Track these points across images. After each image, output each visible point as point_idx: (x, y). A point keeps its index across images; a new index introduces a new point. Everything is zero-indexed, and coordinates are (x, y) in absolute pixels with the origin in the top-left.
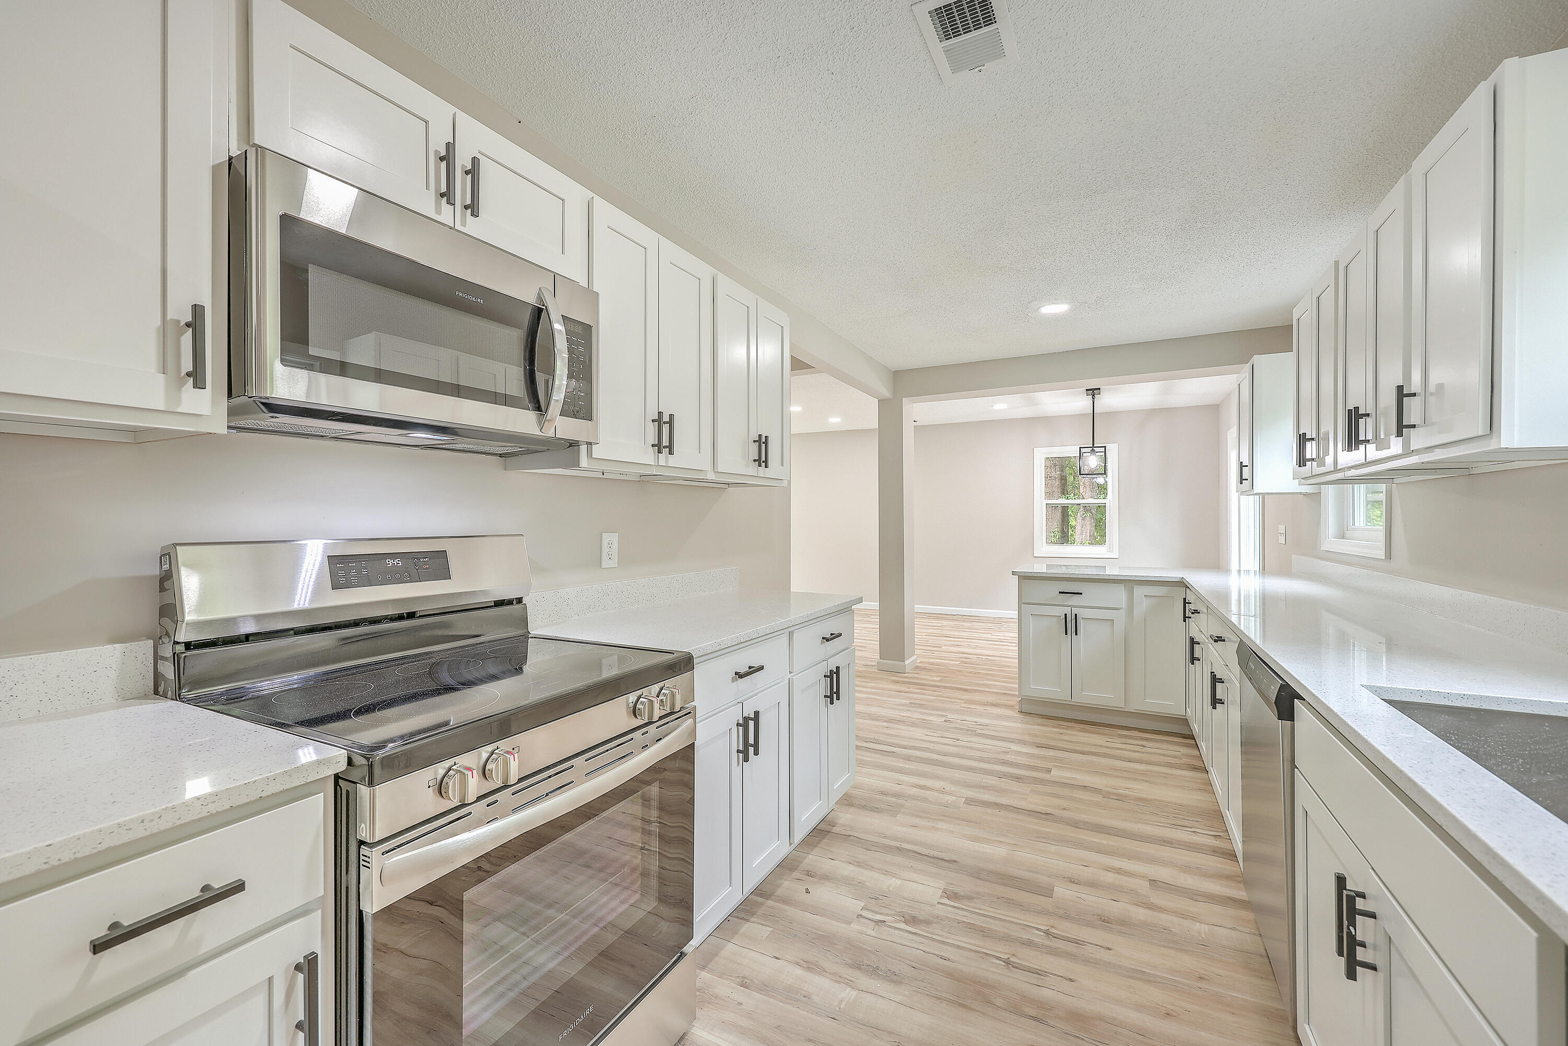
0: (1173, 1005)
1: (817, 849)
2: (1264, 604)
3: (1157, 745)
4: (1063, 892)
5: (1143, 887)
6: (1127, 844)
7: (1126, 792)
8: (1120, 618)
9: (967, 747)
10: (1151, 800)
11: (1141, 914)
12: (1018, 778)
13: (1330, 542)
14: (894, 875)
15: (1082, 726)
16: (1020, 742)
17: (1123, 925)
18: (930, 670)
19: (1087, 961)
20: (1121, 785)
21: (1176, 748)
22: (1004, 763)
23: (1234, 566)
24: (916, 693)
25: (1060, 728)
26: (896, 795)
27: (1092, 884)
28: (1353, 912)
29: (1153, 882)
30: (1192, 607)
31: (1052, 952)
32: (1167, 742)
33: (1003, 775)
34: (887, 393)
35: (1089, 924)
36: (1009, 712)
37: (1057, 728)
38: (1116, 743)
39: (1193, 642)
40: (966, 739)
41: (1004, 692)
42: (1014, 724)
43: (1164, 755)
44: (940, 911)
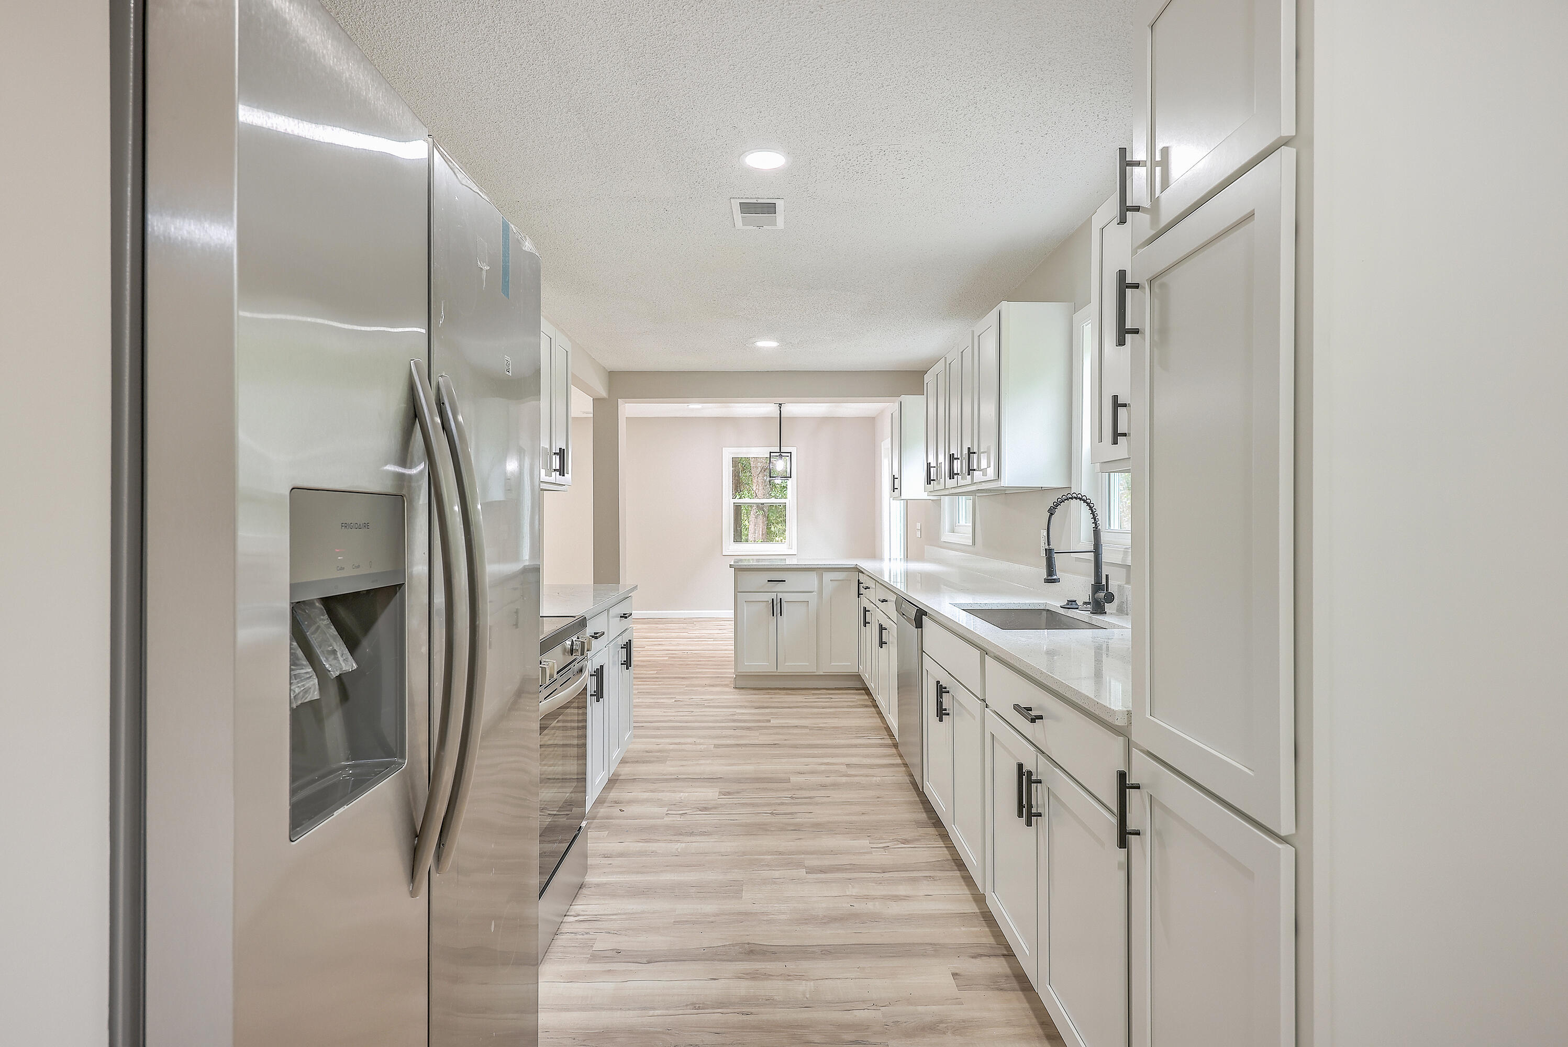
0: (865, 810)
1: (613, 790)
2: (907, 576)
3: (840, 696)
4: (794, 779)
5: (843, 768)
6: (830, 751)
7: (825, 725)
8: (813, 598)
9: (702, 715)
10: (841, 727)
11: (844, 779)
12: (748, 728)
13: (947, 537)
14: (681, 792)
15: (785, 691)
16: (741, 707)
17: (835, 786)
18: (642, 666)
19: (817, 804)
20: (820, 722)
21: (854, 696)
22: (734, 721)
23: (886, 555)
24: (640, 685)
25: (769, 695)
26: (659, 751)
27: (812, 772)
28: (942, 692)
29: (847, 765)
30: (864, 585)
31: (797, 804)
32: (847, 694)
33: (735, 729)
34: (603, 393)
35: (814, 789)
36: (727, 689)
37: (766, 695)
38: (812, 698)
39: (865, 610)
40: (698, 710)
41: (717, 676)
42: (734, 696)
43: (846, 701)
44: (720, 801)
